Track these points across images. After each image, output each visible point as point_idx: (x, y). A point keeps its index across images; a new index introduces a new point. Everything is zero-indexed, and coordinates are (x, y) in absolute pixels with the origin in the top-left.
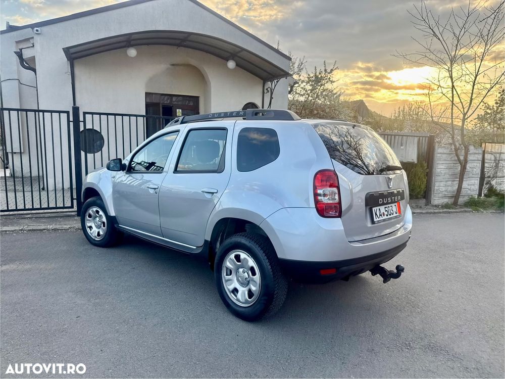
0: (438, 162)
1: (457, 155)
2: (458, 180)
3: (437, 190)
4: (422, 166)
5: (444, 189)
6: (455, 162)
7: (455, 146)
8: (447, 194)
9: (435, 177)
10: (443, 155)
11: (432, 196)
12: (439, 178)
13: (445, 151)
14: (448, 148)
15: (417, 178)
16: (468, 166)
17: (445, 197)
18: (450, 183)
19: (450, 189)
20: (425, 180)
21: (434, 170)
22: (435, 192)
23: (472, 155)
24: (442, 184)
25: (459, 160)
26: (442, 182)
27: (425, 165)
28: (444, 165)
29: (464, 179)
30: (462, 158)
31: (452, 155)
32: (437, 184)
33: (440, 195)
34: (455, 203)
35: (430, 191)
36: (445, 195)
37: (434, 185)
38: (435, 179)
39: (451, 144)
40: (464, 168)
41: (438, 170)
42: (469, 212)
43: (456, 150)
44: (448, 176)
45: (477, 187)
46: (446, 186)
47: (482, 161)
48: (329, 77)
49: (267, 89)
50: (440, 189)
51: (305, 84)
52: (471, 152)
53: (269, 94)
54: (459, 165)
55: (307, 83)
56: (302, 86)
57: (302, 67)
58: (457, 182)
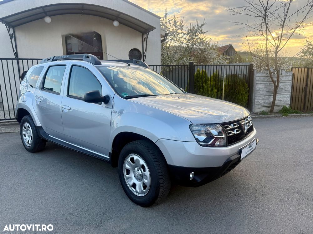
0: (257, 83)
1: (271, 77)
2: (273, 94)
3: (257, 102)
4: (244, 86)
5: (262, 102)
6: (270, 82)
7: (270, 71)
8: (265, 104)
9: (255, 93)
10: (261, 78)
11: (253, 107)
12: (258, 94)
13: (263, 75)
14: (265, 73)
15: (240, 95)
16: (280, 85)
17: (264, 107)
18: (268, 97)
19: (267, 101)
20: (247, 96)
21: (254, 89)
22: (256, 104)
23: (285, 77)
24: (261, 98)
25: (273, 81)
26: (261, 97)
27: (246, 85)
28: (262, 84)
29: (277, 94)
30: (275, 79)
31: (268, 78)
32: (257, 98)
33: (260, 106)
34: (272, 111)
35: (252, 103)
36: (264, 105)
37: (255, 99)
38: (255, 95)
39: (267, 70)
40: (276, 87)
41: (258, 89)
42: (279, 117)
43: (271, 73)
44: (265, 92)
45: (289, 99)
46: (264, 99)
47: (292, 81)
48: (200, 30)
49: (144, 39)
50: (260, 102)
51: (186, 35)
52: (283, 75)
53: (145, 42)
54: (273, 84)
55: (188, 34)
56: (184, 37)
57: (183, 24)
58: (273, 96)
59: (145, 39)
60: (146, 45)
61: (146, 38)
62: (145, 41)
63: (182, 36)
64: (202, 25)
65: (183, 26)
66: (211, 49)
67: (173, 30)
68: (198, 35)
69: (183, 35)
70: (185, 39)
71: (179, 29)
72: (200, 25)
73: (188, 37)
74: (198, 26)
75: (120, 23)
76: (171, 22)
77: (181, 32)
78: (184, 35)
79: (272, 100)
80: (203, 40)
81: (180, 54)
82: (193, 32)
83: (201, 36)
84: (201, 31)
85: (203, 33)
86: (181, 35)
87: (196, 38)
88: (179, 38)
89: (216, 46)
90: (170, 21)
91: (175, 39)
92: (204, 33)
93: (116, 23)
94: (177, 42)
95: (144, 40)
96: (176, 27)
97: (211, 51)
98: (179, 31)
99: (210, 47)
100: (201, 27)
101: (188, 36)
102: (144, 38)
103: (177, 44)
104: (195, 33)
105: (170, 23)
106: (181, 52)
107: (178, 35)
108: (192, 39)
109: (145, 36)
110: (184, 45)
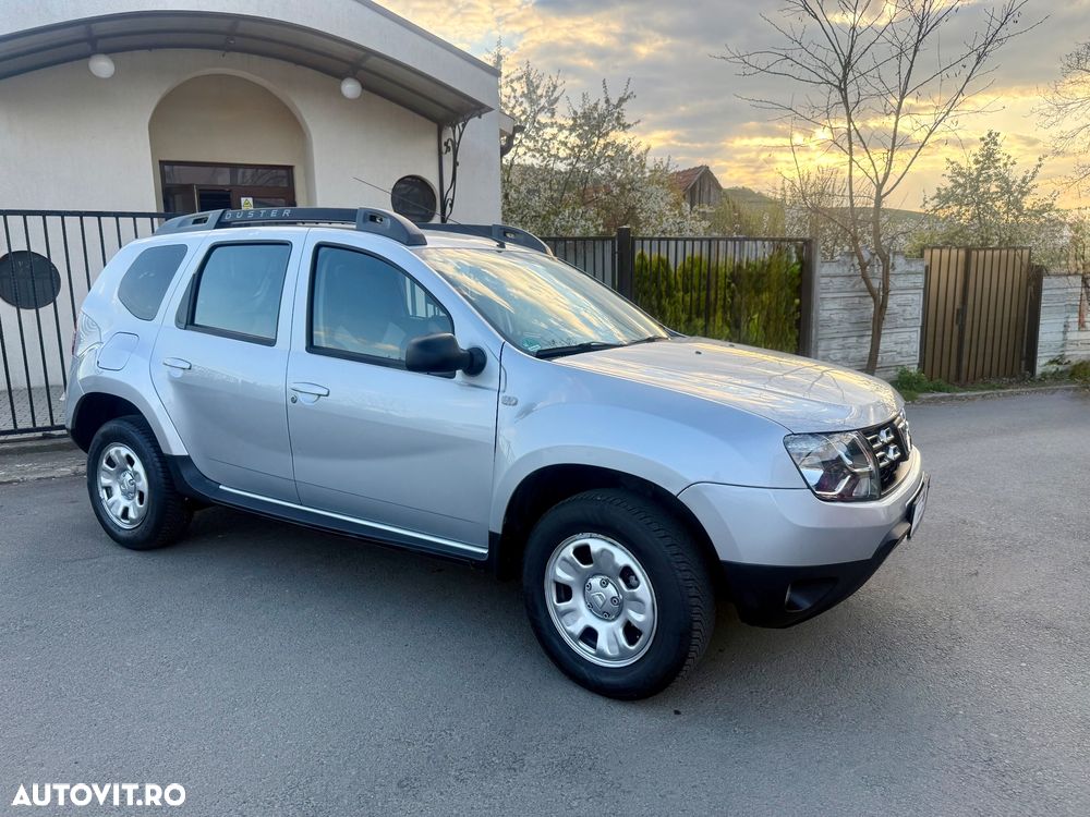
0: (824, 295)
1: (865, 278)
2: (870, 333)
5: (839, 358)
6: (862, 294)
7: (860, 257)
9: (817, 331)
10: (833, 280)
12: (825, 331)
13: (839, 271)
14: (845, 263)
16: (890, 303)
18: (854, 340)
19: (852, 355)
20: (794, 338)
21: (814, 314)
23: (902, 278)
24: (834, 344)
25: (870, 288)
26: (836, 341)
28: (838, 301)
29: (883, 332)
30: (876, 284)
31: (855, 279)
32: (823, 346)
37: (817, 347)
38: (817, 335)
39: (851, 254)
40: (881, 308)
41: (824, 315)
43: (863, 266)
44: (848, 325)
45: (916, 347)
46: (843, 347)
47: (925, 289)
48: (616, 115)
49: (446, 144)
50: (831, 356)
51: (566, 133)
52: (898, 270)
53: (450, 154)
54: (871, 299)
55: (572, 129)
56: (561, 137)
57: (556, 94)
58: (870, 338)
59: (450, 144)
60: (456, 164)
61: (454, 143)
62: (448, 149)
63: (554, 137)
64: (622, 100)
65: (557, 99)
66: (650, 182)
67: (524, 112)
68: (607, 134)
69: (555, 130)
70: (565, 144)
71: (543, 108)
72: (614, 101)
73: (573, 140)
74: (607, 101)
75: (365, 87)
76: (515, 85)
77: (549, 121)
78: (560, 130)
79: (867, 351)
80: (627, 150)
81: (548, 193)
82: (591, 123)
83: (619, 137)
84: (618, 118)
85: (625, 127)
86: (548, 132)
87: (602, 142)
88: (545, 140)
89: (665, 170)
90: (512, 81)
91: (531, 145)
92: (629, 126)
93: (350, 88)
94: (538, 155)
95: (444, 148)
96: (532, 102)
97: (652, 188)
98: (543, 118)
99: (648, 174)
100: (618, 105)
101: (574, 134)
102: (444, 140)
103: (537, 162)
104: (599, 127)
105: (514, 90)
106: (551, 189)
107: (538, 130)
108: (587, 146)
109: (448, 134)
110: (562, 167)
